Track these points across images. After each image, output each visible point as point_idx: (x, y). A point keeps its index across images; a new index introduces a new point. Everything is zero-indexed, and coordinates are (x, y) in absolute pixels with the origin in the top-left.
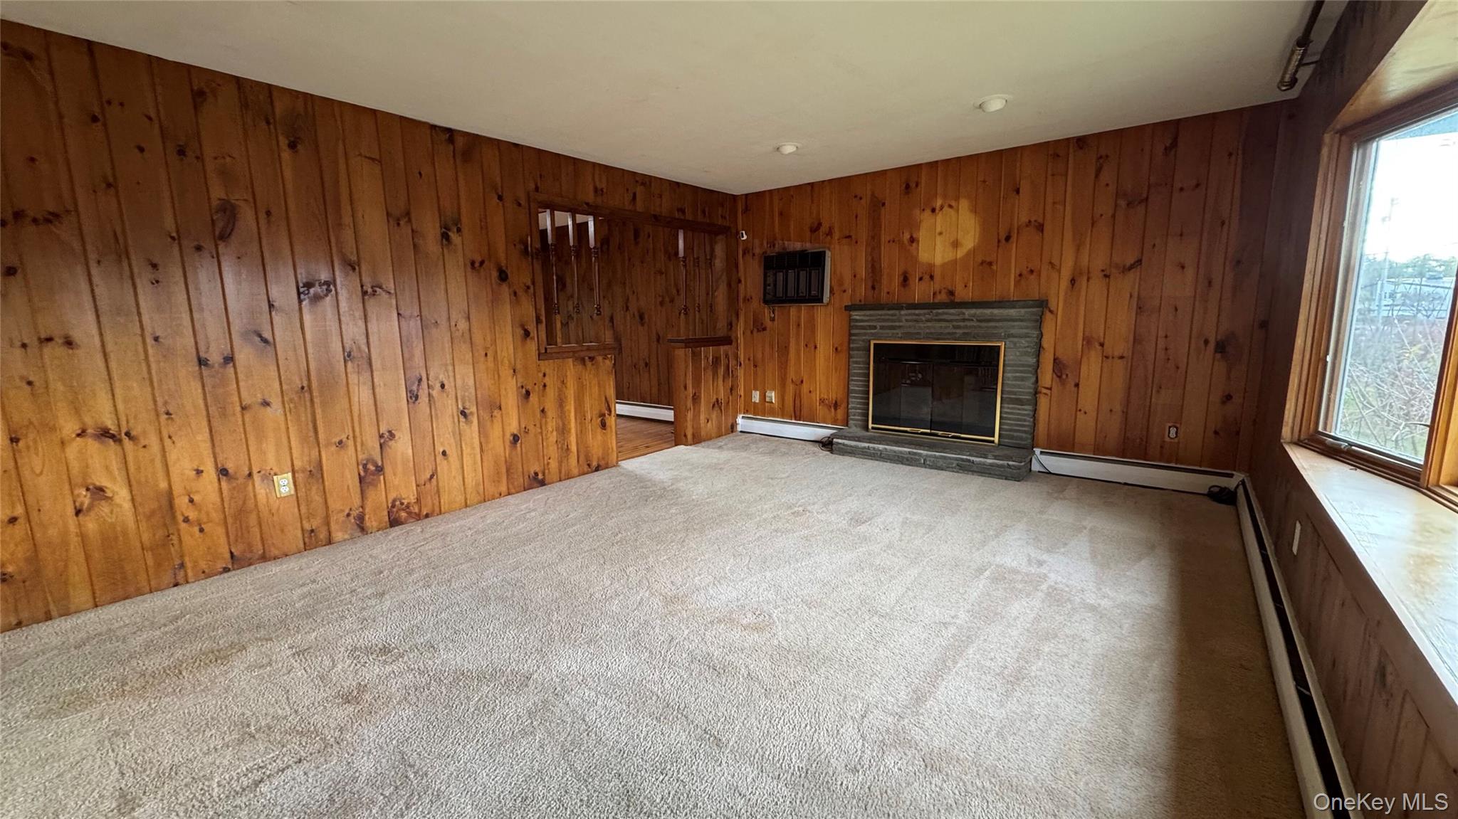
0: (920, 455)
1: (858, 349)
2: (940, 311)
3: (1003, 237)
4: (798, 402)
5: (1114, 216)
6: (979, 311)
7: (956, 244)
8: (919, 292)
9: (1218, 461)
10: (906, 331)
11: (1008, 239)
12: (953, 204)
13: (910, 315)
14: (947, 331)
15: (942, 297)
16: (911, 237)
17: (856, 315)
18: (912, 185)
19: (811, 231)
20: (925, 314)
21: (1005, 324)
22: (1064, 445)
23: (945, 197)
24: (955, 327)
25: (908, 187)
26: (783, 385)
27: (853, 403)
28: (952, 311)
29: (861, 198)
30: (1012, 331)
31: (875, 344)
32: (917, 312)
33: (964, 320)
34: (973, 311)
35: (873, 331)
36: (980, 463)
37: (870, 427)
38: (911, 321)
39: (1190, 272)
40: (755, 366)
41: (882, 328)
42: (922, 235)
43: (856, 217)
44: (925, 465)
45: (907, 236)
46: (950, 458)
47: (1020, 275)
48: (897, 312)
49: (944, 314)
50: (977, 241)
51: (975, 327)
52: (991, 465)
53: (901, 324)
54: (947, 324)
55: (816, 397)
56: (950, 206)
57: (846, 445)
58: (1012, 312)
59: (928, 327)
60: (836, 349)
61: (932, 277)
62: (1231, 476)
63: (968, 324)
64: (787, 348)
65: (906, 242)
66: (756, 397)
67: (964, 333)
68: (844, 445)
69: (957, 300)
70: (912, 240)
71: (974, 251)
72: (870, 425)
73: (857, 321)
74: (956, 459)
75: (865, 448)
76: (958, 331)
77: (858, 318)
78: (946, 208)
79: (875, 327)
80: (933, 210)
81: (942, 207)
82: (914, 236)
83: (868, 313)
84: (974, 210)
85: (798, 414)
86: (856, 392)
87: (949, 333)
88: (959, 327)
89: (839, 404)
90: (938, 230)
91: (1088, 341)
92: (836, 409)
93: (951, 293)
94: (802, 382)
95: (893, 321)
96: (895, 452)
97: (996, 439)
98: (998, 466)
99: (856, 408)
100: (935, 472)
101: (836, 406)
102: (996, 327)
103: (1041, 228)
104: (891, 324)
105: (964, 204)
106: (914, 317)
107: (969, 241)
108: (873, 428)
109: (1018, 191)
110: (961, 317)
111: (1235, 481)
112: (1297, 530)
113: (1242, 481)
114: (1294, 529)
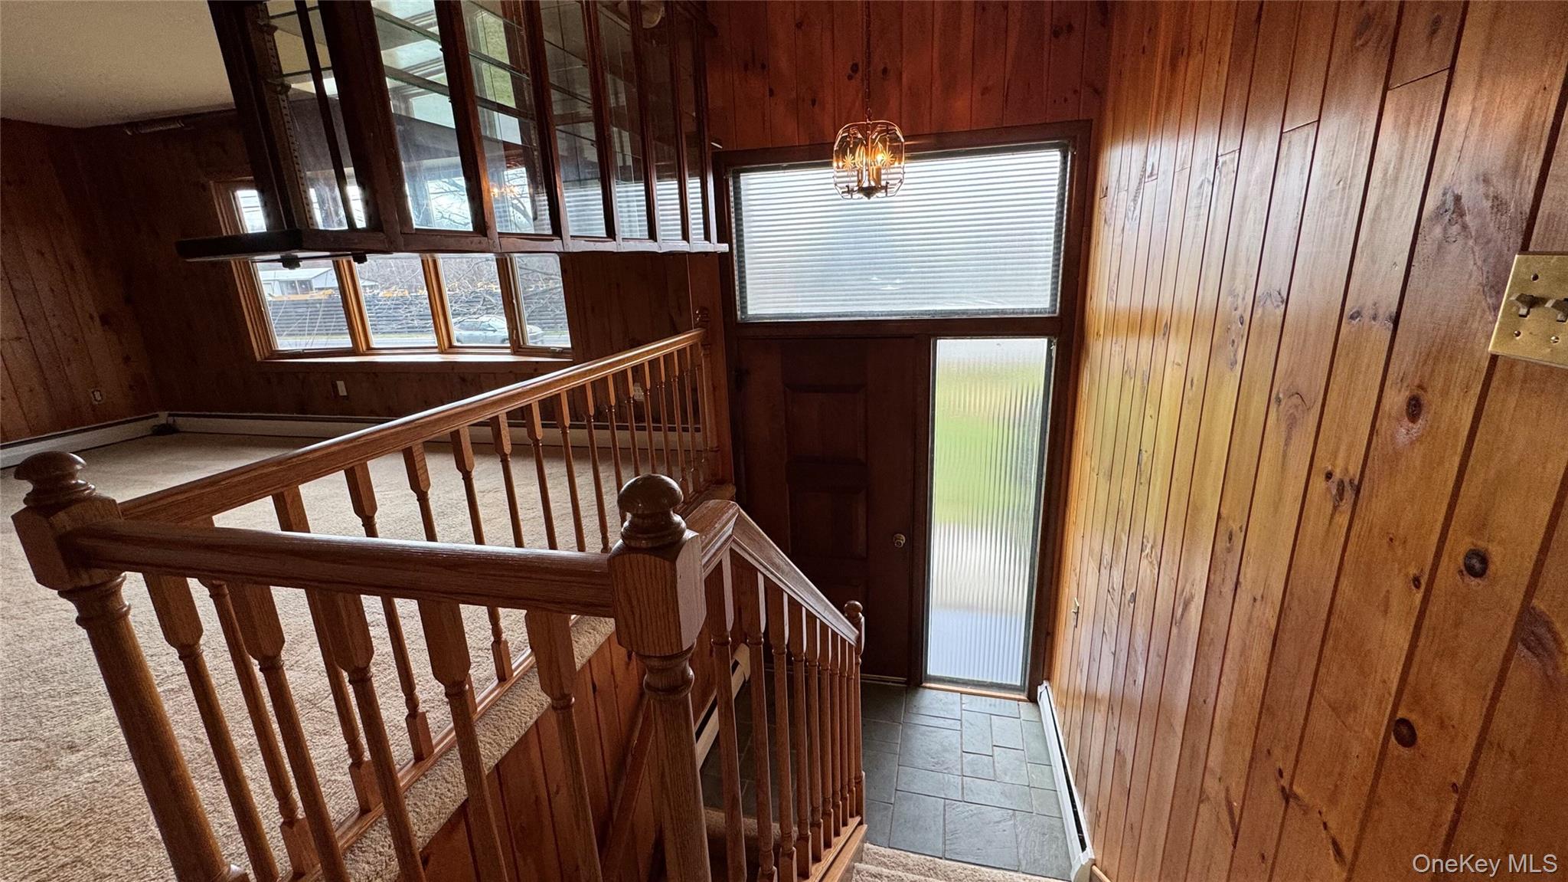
111: (163, 418)
112: (341, 385)
113: (170, 415)
114: (335, 387)
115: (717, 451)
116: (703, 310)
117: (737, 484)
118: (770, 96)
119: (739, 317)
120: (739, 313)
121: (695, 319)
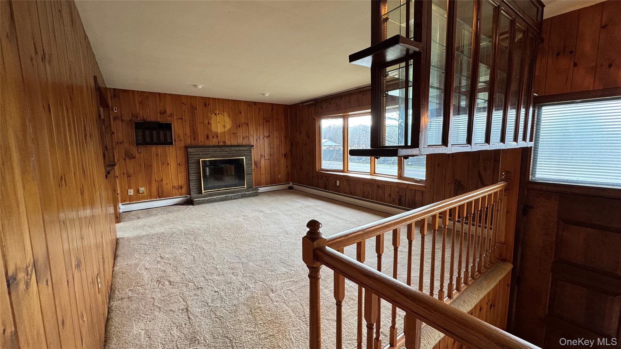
0: (229, 196)
1: (192, 163)
2: (224, 148)
3: (238, 126)
4: (160, 190)
5: (263, 124)
6: (236, 148)
7: (224, 126)
8: (214, 141)
9: (287, 182)
10: (212, 155)
11: (239, 126)
12: (222, 113)
13: (213, 149)
14: (226, 155)
15: (221, 144)
16: (208, 122)
17: (190, 150)
18: (207, 104)
19: (160, 113)
20: (218, 149)
21: (244, 152)
22: (260, 184)
23: (219, 110)
24: (228, 153)
25: (205, 104)
26: (150, 183)
27: (192, 185)
28: (227, 148)
29: (186, 104)
30: (245, 154)
31: (202, 161)
32: (215, 148)
33: (231, 151)
34: (234, 148)
35: (199, 156)
36: (248, 194)
37: (203, 192)
38: (213, 152)
39: (278, 138)
40: (129, 176)
41: (202, 154)
42: (212, 122)
43: (184, 111)
44: (231, 199)
45: (206, 122)
46: (239, 195)
47: (244, 137)
48: (208, 149)
49: (224, 149)
50: (231, 126)
51: (235, 153)
52: (251, 193)
53: (210, 153)
54: (225, 152)
55: (170, 186)
56: (221, 114)
57: (200, 200)
58: (245, 148)
59: (220, 154)
60: (179, 164)
61: (217, 137)
62: (290, 184)
63: (233, 152)
64: (151, 166)
65: (207, 124)
66: (131, 192)
67: (232, 155)
68: (199, 200)
69: (226, 145)
70: (209, 123)
71: (230, 129)
72: (203, 191)
73: (191, 152)
74: (241, 194)
75: (208, 199)
76: (230, 154)
77: (191, 151)
78: (220, 114)
79: (199, 154)
80: (216, 114)
81: (218, 114)
82: (210, 122)
83: (196, 149)
84: (229, 116)
85: (161, 195)
86: (193, 180)
87: (227, 155)
88: (230, 153)
89: (182, 186)
90: (218, 121)
91: (261, 156)
92: (181, 189)
93: (224, 142)
94: (162, 180)
95: (206, 152)
96: (220, 198)
97: (246, 186)
98: (252, 193)
99: (193, 187)
100: (235, 200)
101: (181, 188)
102: (241, 153)
103: (248, 125)
104: (206, 153)
105: (226, 114)
106: (214, 150)
107: (228, 126)
108: (204, 192)
109: (241, 113)
110: (230, 150)
111: (291, 184)
112: (338, 182)
113: (293, 184)
114: (336, 182)
115: (504, 244)
116: (507, 172)
117: (514, 263)
118: (574, 66)
119: (530, 179)
120: (530, 176)
121: (501, 177)
